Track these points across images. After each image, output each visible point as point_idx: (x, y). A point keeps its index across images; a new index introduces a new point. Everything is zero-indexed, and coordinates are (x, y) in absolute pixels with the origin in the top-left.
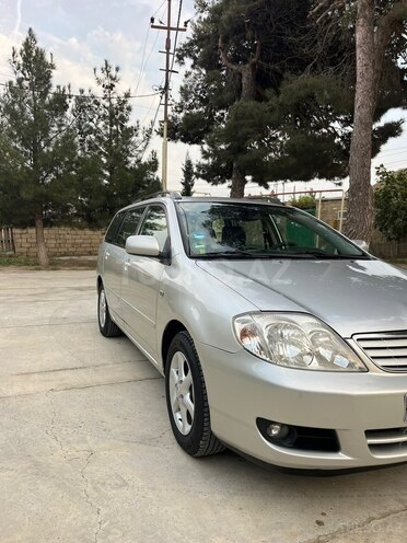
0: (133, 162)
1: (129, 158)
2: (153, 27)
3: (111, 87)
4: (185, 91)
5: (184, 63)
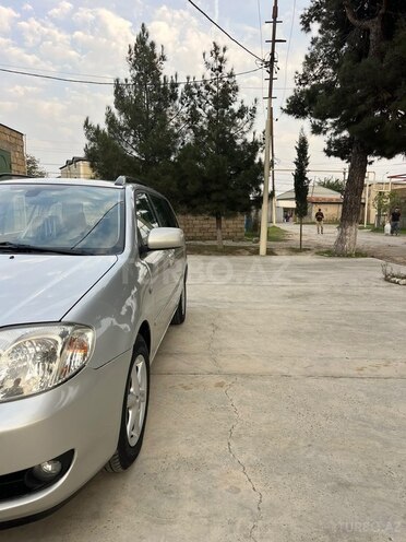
0: (239, 144)
3: (220, 69)
4: (311, 61)
5: (309, 30)
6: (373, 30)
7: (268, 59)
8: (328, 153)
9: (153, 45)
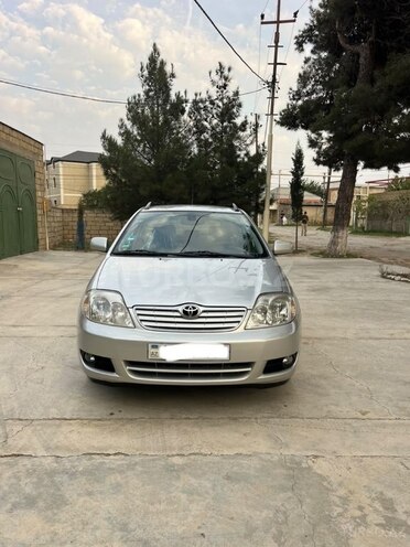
0: (242, 156)
1: (239, 153)
2: (262, 23)
3: (225, 86)
4: (303, 79)
5: (303, 50)
6: (363, 55)
7: (270, 80)
8: (318, 162)
9: (162, 63)
